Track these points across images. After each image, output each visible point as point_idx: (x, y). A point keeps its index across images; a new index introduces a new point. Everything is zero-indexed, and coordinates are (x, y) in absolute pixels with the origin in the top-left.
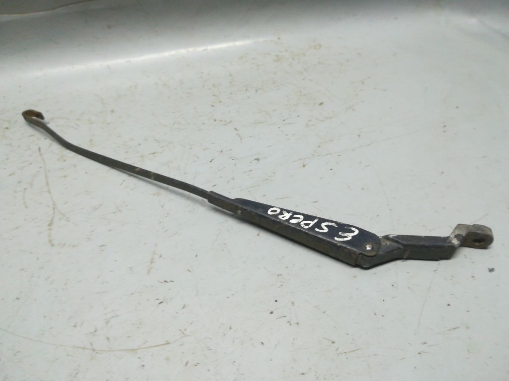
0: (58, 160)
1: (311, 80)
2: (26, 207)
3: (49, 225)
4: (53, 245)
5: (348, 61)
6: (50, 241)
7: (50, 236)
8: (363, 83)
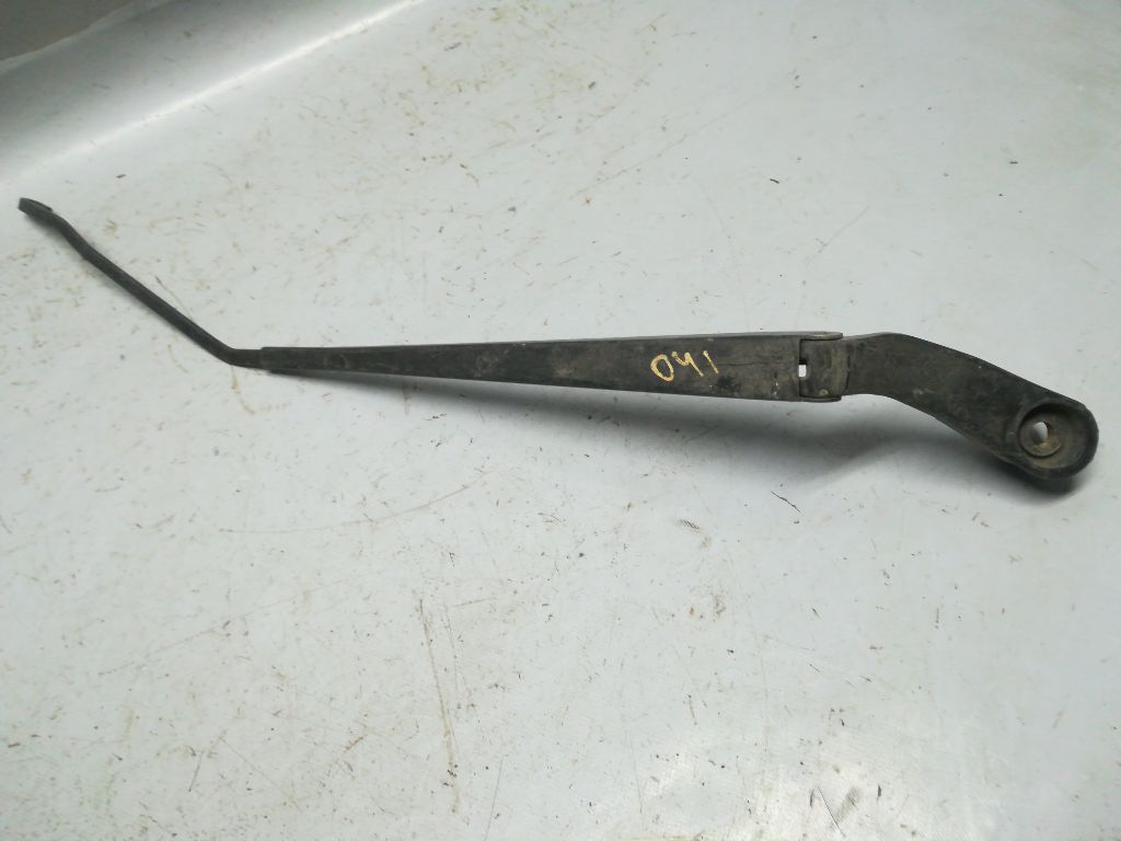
3: (233, 388)
8: (655, 29)
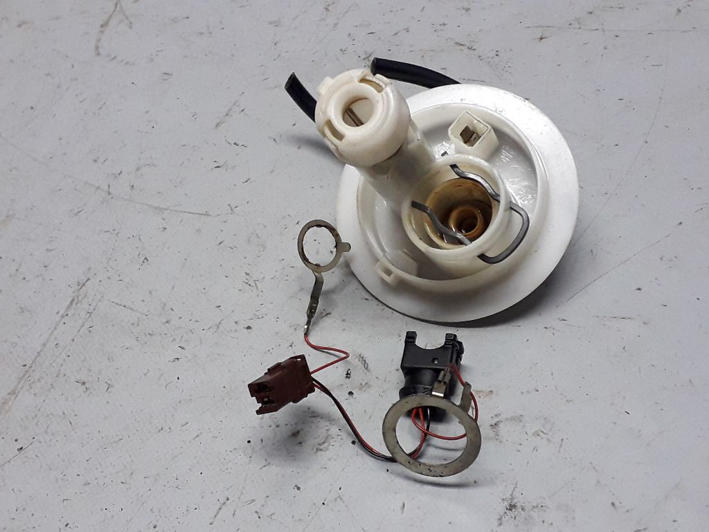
4: (98, 54)
6: (97, 48)
7: (99, 41)
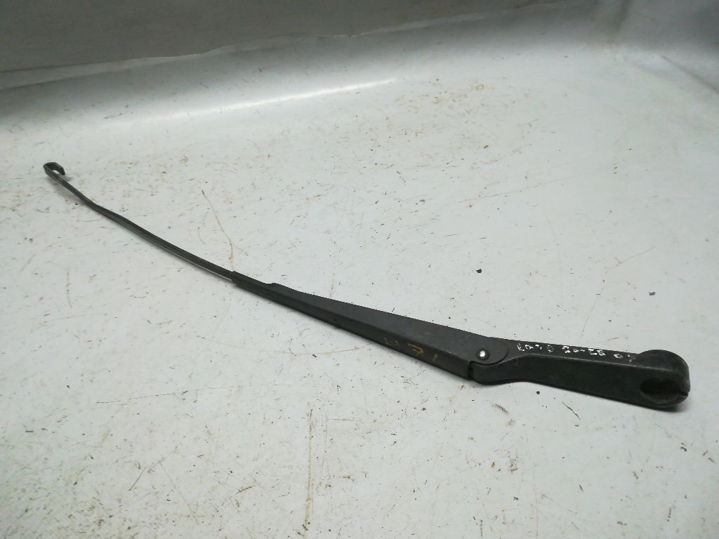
0: (224, 202)
1: (474, 123)
2: (204, 243)
5: (514, 102)
8: (531, 126)
